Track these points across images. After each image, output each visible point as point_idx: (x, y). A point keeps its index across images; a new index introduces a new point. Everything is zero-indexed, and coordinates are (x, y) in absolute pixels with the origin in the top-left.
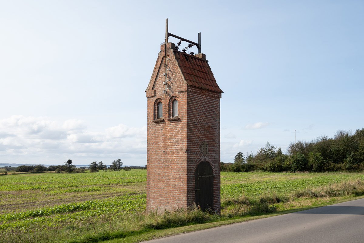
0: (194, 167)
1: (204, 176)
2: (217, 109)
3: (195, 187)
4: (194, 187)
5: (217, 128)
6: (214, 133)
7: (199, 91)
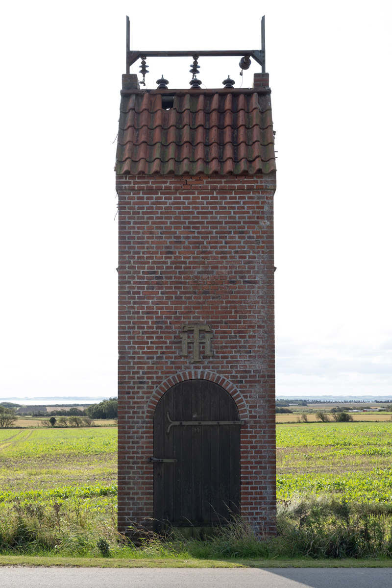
0: (148, 398)
1: (196, 423)
2: (257, 223)
3: (154, 452)
4: (150, 452)
5: (257, 279)
6: (245, 297)
7: (169, 183)
